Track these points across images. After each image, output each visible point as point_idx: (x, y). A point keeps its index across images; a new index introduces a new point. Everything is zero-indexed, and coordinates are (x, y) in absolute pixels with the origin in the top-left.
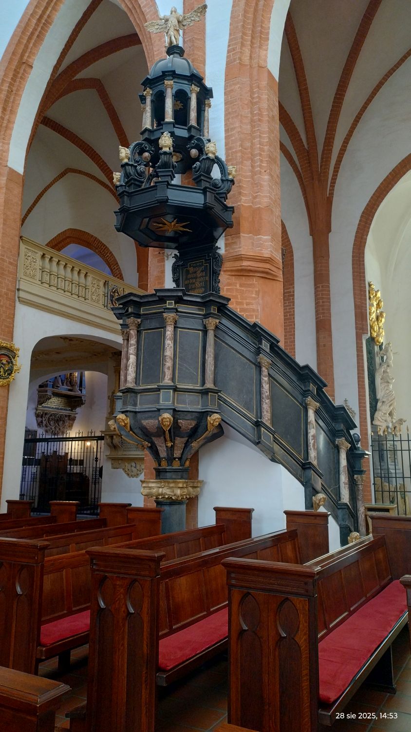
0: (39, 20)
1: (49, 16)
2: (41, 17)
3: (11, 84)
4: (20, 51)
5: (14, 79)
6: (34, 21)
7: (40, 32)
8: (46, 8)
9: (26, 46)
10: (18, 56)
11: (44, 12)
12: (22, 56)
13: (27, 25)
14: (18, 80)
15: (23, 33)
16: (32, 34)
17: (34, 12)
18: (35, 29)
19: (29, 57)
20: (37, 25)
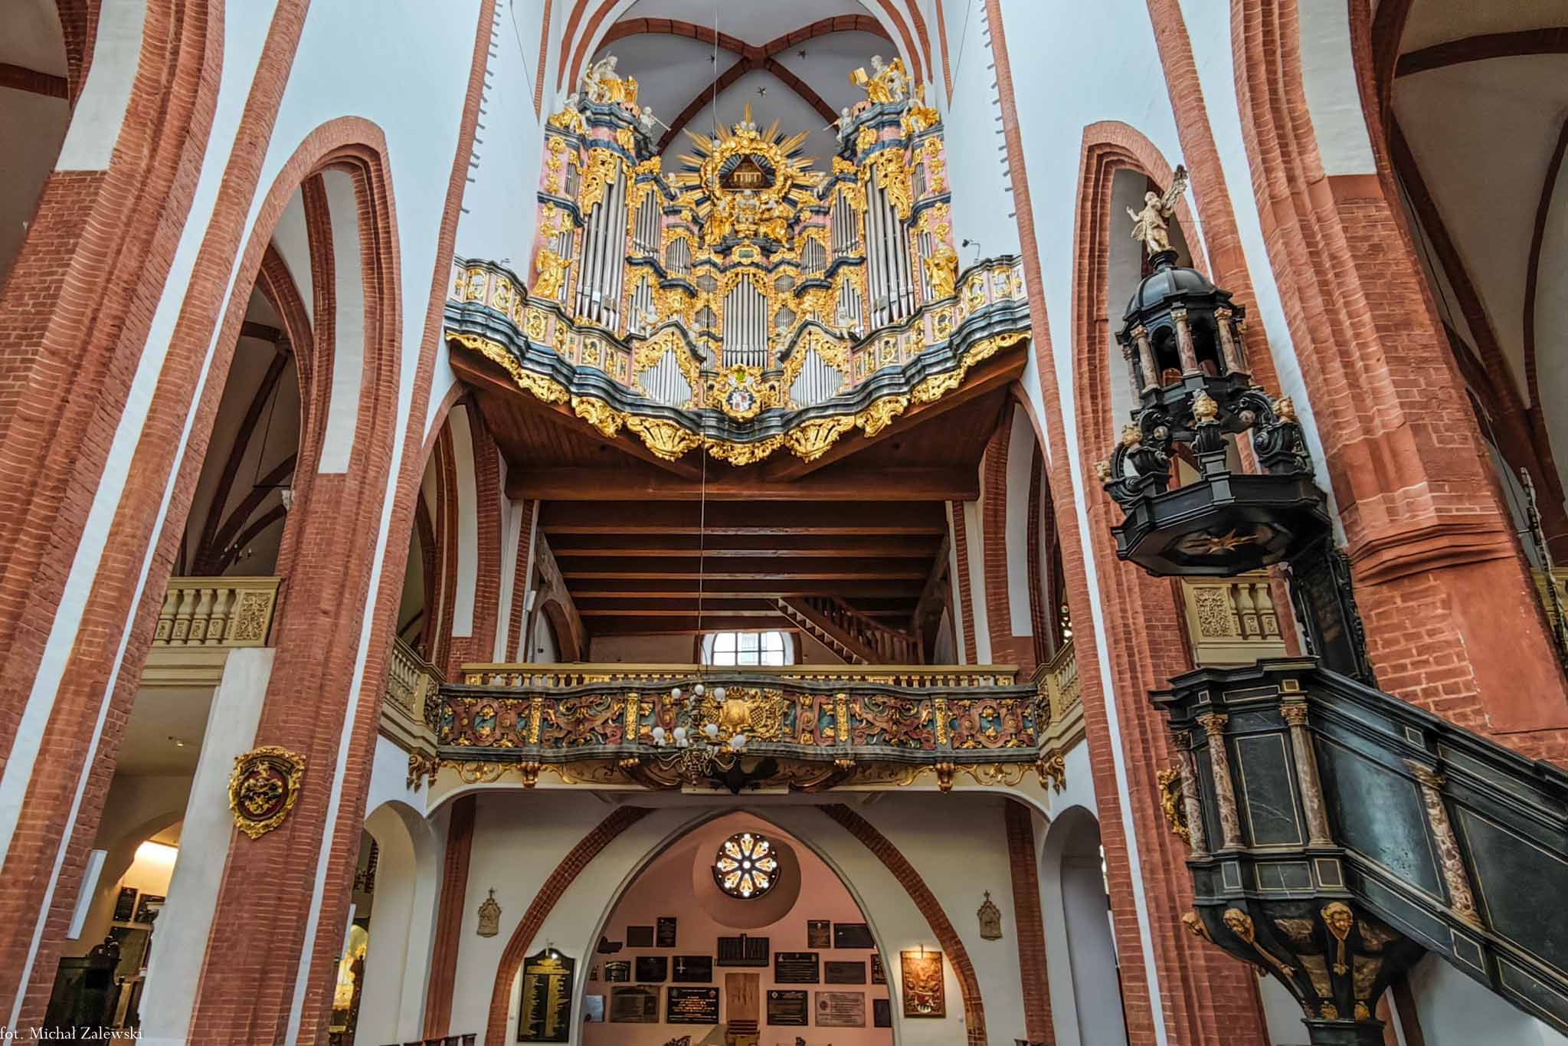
0: (1092, 255)
1: (1100, 243)
2: (1092, 250)
3: (1089, 359)
4: (1085, 310)
5: (1092, 350)
6: (1086, 261)
7: (1099, 270)
8: (1093, 236)
9: (1090, 298)
10: (1085, 317)
11: (1092, 243)
12: (1090, 313)
13: (1080, 271)
14: (1098, 347)
15: (1080, 284)
16: (1091, 278)
17: (1082, 250)
18: (1091, 271)
19: (1099, 309)
20: (1091, 263)
